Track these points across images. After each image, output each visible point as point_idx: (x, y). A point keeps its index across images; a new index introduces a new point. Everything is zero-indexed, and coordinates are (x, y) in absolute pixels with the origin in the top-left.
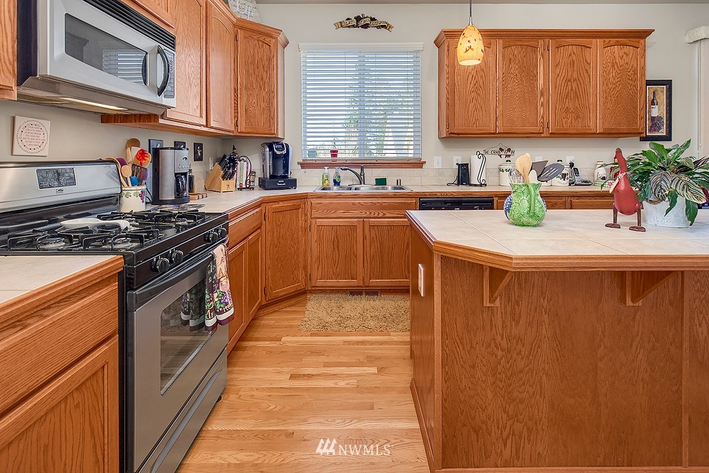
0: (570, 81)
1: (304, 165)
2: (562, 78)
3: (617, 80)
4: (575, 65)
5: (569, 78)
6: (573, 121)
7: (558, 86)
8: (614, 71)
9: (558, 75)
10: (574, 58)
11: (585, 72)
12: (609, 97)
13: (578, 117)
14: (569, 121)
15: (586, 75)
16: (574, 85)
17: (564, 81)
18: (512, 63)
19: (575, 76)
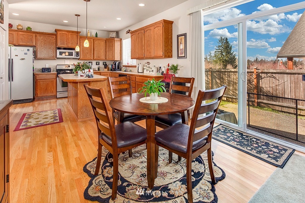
3: (157, 39)
4: (149, 36)
7: (146, 43)
14: (148, 54)
17: (147, 41)
18: (139, 38)
19: (149, 39)
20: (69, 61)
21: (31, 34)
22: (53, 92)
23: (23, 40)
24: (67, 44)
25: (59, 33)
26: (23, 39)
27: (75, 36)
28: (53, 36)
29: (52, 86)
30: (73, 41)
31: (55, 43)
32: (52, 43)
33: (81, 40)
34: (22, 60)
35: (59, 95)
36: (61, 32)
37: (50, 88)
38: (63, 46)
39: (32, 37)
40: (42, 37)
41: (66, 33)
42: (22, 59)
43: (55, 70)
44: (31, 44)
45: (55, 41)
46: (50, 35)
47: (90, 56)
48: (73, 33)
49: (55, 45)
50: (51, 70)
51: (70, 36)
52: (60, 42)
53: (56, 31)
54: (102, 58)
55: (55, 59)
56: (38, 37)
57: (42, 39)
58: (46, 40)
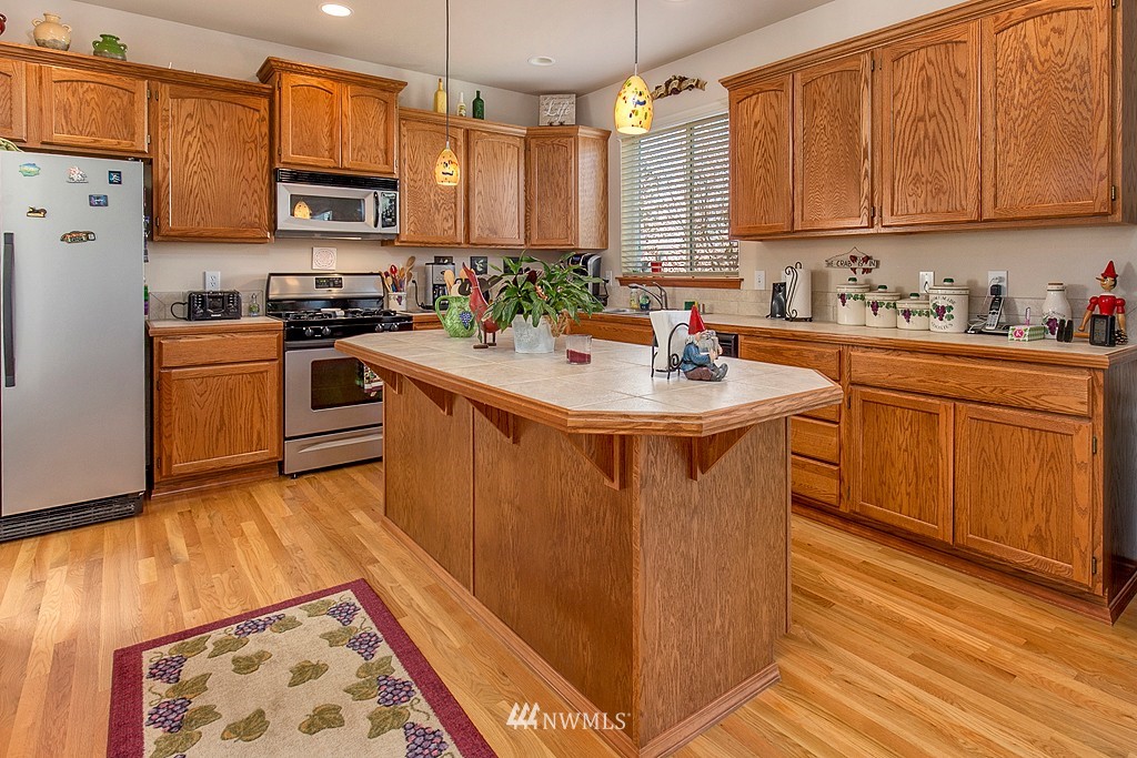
0: (922, 119)
1: (624, 281)
2: (906, 117)
3: (1031, 98)
4: (934, 85)
5: (920, 113)
6: (929, 198)
7: (898, 132)
8: (1025, 79)
9: (899, 112)
10: (931, 71)
11: (953, 94)
12: (1013, 141)
13: (939, 190)
14: (921, 201)
15: (956, 101)
16: (932, 126)
17: (910, 123)
18: (818, 109)
19: (933, 107)
20: (334, 250)
21: (125, 81)
22: (259, 439)
23: (73, 116)
24: (331, 149)
25: (289, 81)
26: (75, 109)
27: (374, 110)
28: (252, 101)
29: (257, 406)
30: (368, 133)
31: (266, 141)
32: (245, 142)
33: (404, 129)
34: (74, 240)
35: (296, 458)
36: (300, 79)
37: (241, 421)
38: (311, 160)
39: (132, 103)
40: (189, 105)
41: (328, 84)
42: (74, 237)
43: (261, 303)
44: (125, 144)
45: (265, 129)
46: (235, 91)
47: (451, 222)
48: (367, 91)
49: (264, 153)
50: (238, 308)
51: (348, 106)
52: (294, 137)
53: (269, 71)
54: (506, 235)
55: (262, 241)
56: (168, 103)
57: (190, 116)
58: (215, 123)
